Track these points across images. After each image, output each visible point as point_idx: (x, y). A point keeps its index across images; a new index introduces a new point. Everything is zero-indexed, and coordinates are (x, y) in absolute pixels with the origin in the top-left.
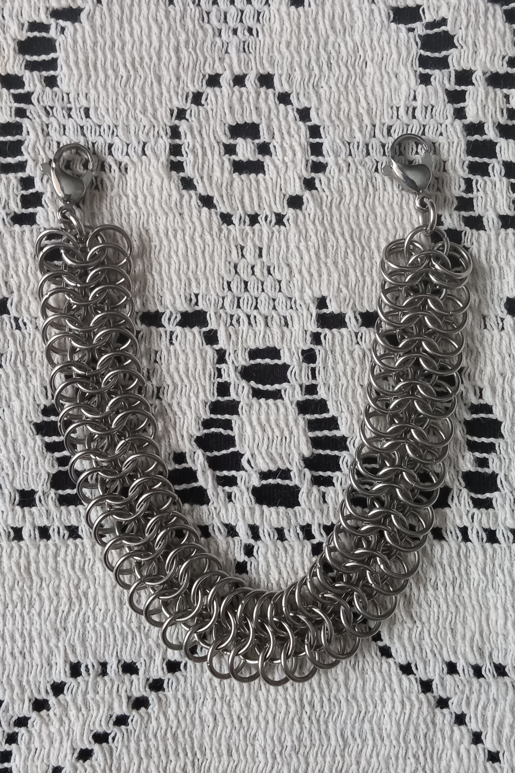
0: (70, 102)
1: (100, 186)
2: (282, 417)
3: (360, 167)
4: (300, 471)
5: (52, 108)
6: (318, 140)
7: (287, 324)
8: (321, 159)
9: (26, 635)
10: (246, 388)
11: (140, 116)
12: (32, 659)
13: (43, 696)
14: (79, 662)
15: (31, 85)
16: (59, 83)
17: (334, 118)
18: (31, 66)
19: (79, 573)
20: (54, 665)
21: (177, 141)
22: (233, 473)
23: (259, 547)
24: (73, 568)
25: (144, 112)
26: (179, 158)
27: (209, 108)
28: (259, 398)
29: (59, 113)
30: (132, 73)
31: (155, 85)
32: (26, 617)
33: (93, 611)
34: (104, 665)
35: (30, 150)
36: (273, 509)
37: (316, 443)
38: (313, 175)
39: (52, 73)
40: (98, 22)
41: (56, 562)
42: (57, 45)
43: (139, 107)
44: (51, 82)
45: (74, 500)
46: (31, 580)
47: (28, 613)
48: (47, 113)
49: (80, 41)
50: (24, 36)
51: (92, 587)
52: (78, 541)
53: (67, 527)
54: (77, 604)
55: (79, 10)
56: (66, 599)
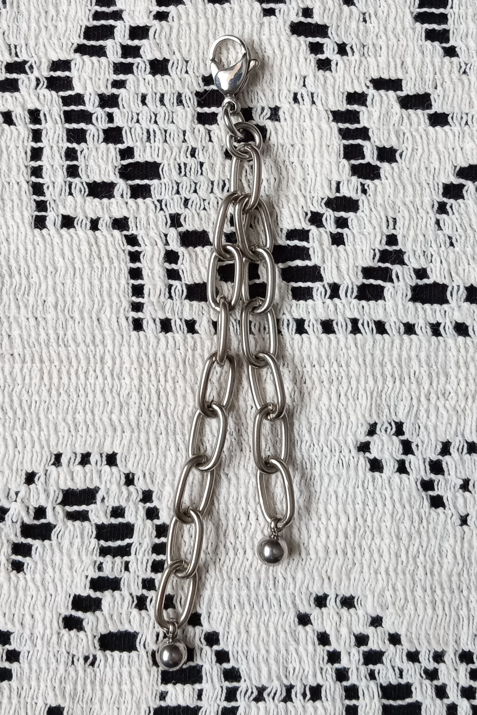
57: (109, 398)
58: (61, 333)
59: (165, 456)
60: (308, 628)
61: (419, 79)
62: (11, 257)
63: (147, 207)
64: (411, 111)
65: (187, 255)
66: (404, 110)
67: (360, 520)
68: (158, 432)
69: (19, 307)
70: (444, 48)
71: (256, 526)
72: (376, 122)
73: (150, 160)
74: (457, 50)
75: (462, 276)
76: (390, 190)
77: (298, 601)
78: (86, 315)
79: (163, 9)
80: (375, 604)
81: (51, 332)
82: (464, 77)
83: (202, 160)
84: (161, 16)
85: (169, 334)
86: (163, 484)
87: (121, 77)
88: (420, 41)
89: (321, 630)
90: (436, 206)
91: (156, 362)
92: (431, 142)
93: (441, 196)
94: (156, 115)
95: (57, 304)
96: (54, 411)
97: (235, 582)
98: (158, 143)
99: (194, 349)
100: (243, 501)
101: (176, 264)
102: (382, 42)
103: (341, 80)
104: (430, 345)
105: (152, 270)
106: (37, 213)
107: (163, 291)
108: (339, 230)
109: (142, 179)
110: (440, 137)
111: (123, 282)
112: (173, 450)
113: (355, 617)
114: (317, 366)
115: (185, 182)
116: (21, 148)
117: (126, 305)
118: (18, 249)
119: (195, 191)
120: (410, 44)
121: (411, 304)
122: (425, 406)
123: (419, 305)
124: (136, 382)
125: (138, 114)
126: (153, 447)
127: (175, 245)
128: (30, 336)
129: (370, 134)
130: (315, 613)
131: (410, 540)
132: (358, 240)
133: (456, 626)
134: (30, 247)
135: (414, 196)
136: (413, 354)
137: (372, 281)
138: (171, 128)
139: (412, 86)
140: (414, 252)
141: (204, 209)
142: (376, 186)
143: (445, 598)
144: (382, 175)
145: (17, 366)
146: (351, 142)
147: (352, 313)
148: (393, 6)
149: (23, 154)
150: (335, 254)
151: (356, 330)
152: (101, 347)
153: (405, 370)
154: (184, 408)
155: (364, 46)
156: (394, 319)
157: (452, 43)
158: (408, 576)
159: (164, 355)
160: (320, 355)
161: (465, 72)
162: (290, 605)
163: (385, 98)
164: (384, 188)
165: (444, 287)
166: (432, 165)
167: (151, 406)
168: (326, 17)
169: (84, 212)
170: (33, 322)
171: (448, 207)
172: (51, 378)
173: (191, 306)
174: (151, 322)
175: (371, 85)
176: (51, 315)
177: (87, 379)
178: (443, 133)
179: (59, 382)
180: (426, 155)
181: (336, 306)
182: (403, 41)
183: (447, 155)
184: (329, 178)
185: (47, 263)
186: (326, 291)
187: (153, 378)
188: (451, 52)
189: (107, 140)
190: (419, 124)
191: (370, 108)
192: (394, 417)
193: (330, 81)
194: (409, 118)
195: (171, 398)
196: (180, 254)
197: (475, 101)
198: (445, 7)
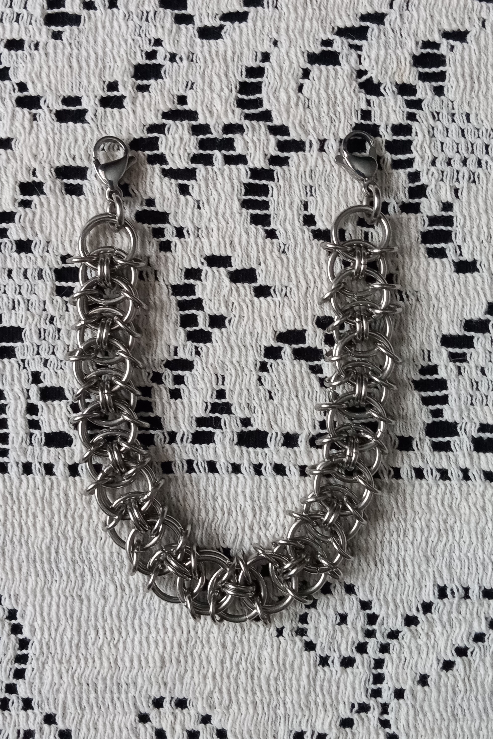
0: (453, 109)
1: (477, 180)
5: (438, 114)
9: (401, 560)
12: (406, 581)
13: (414, 612)
14: (445, 586)
15: (423, 93)
16: (446, 92)
18: (423, 77)
19: (448, 510)
20: (424, 587)
24: (443, 504)
29: (445, 118)
32: (401, 544)
33: (459, 544)
34: (467, 590)
35: (418, 149)
39: (440, 83)
40: (483, 42)
41: (428, 499)
42: (447, 60)
44: (439, 91)
45: (446, 447)
46: (406, 513)
47: (403, 541)
48: (434, 117)
49: (466, 57)
50: (418, 52)
51: (458, 522)
52: (447, 482)
53: (438, 470)
54: (445, 536)
55: (467, 32)
56: (435, 531)
59: (27, 581)
60: (148, 725)
61: (245, 256)
63: (12, 367)
64: (239, 285)
65: (45, 408)
66: (233, 284)
67: (192, 633)
68: (21, 561)
70: (266, 231)
71: (103, 640)
72: (208, 293)
73: (14, 325)
74: (277, 233)
75: (279, 424)
76: (220, 352)
77: (139, 704)
79: (27, 197)
80: (205, 705)
82: (283, 256)
83: (59, 327)
84: (26, 204)
85: (30, 476)
86: (26, 605)
88: (245, 225)
89: (158, 727)
90: (259, 365)
92: (256, 311)
93: (263, 357)
94: (20, 286)
97: (85, 686)
98: (21, 310)
99: (51, 489)
100: (93, 619)
101: (37, 415)
102: (213, 226)
103: (180, 258)
104: (254, 482)
105: (15, 420)
107: (24, 438)
108: (177, 386)
109: (8, 342)
110: (263, 306)
112: (33, 575)
113: (187, 717)
115: (44, 345)
119: (53, 353)
120: (237, 226)
121: (237, 447)
122: (249, 536)
123: (244, 448)
125: (5, 286)
126: (16, 572)
127: (35, 399)
129: (204, 304)
130: (153, 713)
131: (234, 649)
132: (193, 395)
133: (274, 723)
135: (240, 357)
136: (240, 490)
137: (204, 429)
138: (33, 298)
139: (239, 263)
140: (240, 404)
141: (61, 368)
142: (208, 349)
143: (264, 699)
144: (213, 339)
146: (187, 312)
147: (188, 455)
148: (222, 195)
150: (173, 406)
151: (191, 469)
153: (233, 504)
154: (43, 539)
155: (198, 229)
156: (222, 460)
157: (272, 226)
158: (232, 680)
159: (26, 494)
161: (284, 252)
162: (132, 707)
163: (216, 273)
164: (215, 350)
165: (266, 434)
166: (256, 331)
167: (14, 538)
168: (165, 205)
171: (268, 366)
173: (49, 451)
174: (14, 466)
175: (205, 263)
178: (266, 303)
180: (251, 322)
181: (173, 449)
182: (231, 224)
183: (268, 322)
184: (168, 343)
186: (165, 438)
187: (16, 514)
188: (271, 234)
190: (246, 295)
191: (204, 282)
192: (222, 544)
193: (171, 259)
194: (237, 290)
195: (32, 531)
196: (39, 407)
197: (293, 276)
198: (267, 196)
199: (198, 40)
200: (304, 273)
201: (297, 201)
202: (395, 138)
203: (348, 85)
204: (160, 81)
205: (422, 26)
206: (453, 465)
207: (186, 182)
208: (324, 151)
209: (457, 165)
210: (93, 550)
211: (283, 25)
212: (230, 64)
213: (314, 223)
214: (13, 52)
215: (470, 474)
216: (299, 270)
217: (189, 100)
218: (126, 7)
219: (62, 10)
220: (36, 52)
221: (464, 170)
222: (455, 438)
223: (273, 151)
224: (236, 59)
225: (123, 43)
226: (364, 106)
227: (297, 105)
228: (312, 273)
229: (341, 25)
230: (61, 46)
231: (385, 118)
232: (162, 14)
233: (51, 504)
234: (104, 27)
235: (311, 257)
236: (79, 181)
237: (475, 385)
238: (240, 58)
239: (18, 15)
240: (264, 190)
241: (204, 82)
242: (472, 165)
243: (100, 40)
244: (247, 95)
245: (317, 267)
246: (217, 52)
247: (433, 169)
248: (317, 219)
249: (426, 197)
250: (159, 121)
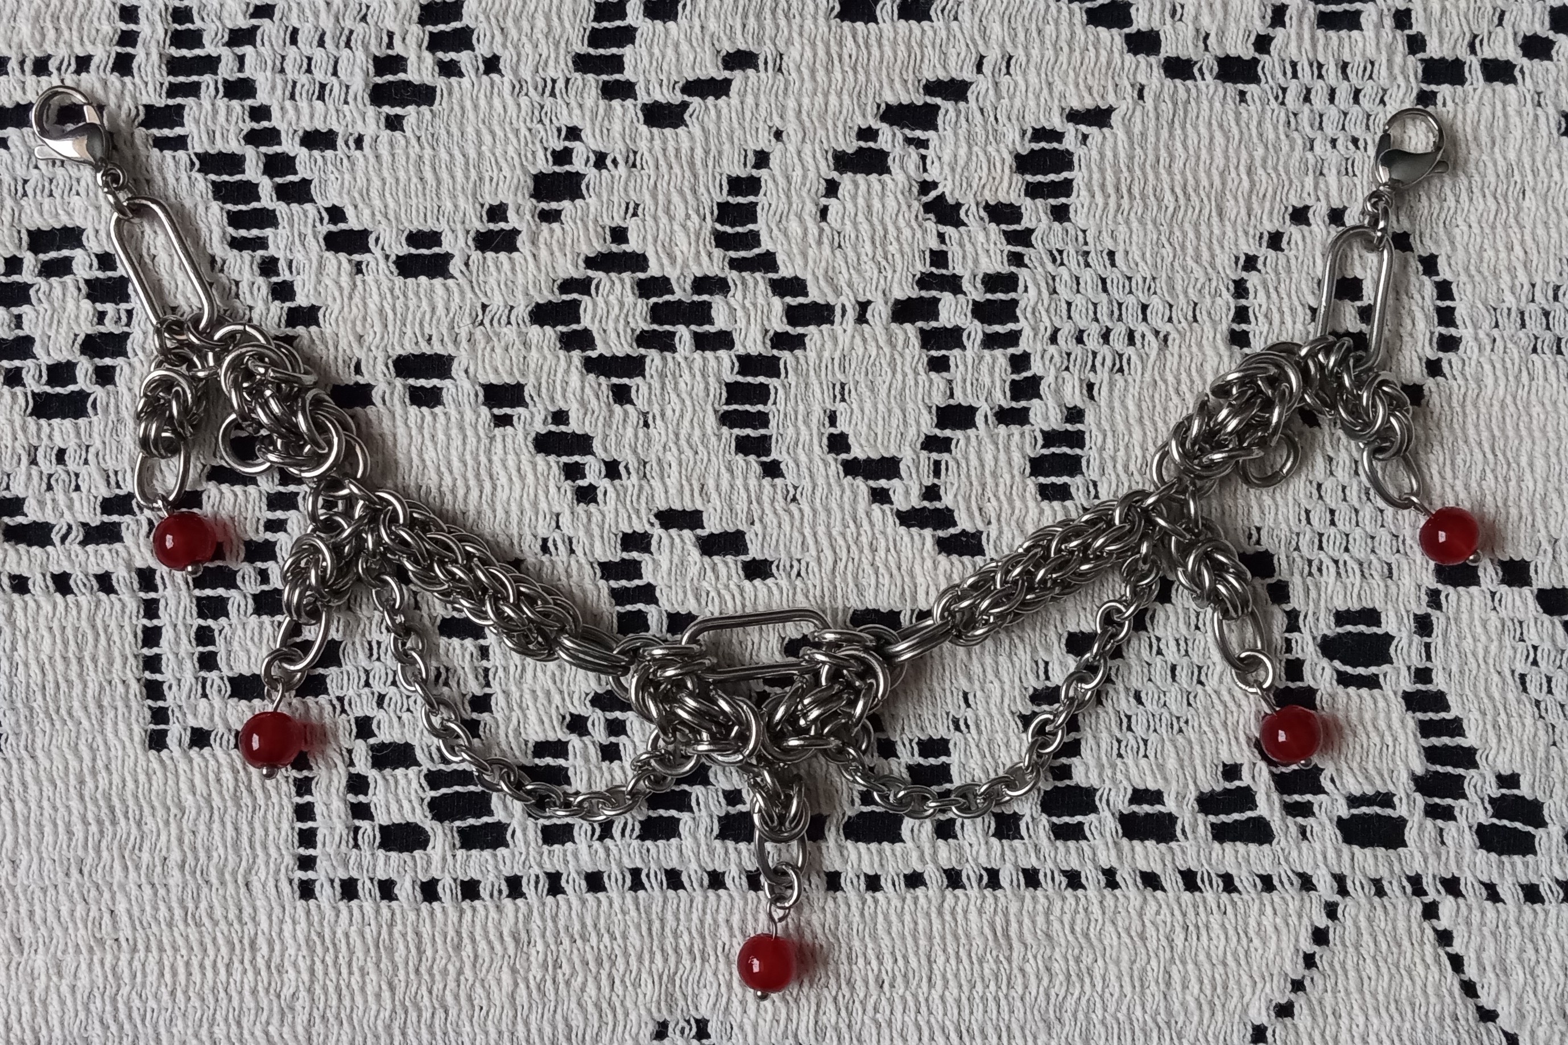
0: (1086, 243)
1: (1126, 367)
2: (1382, 715)
3: (1510, 345)
4: (1408, 796)
5: (1061, 252)
6: (1448, 303)
7: (1390, 576)
8: (1453, 331)
9: (1003, 1030)
10: (1328, 671)
11: (1190, 262)
15: (1034, 219)
16: (1072, 215)
17: (1473, 272)
18: (1033, 191)
19: (1082, 940)
21: (1243, 302)
22: (1309, 797)
23: (1347, 908)
24: (1073, 932)
25: (1197, 259)
26: (1244, 327)
27: (1292, 254)
28: (1346, 686)
29: (1072, 260)
30: (1182, 201)
31: (1215, 219)
32: (1003, 1002)
33: (1102, 997)
35: (1028, 315)
36: (1368, 851)
37: (1432, 754)
38: (1441, 354)
39: (1063, 200)
40: (1137, 129)
41: (1048, 922)
42: (1075, 160)
43: (1190, 251)
44: (1060, 214)
45: (1076, 833)
46: (1011, 948)
47: (1006, 996)
48: (1054, 260)
49: (1109, 154)
50: (1025, 148)
51: (1100, 962)
52: (1080, 892)
53: (1064, 873)
54: (1078, 985)
55: (1110, 110)
56: (1061, 977)
57: (265, 1004)
58: (191, 906)
61: (726, 510)
62: (113, 793)
63: (321, 710)
64: (716, 559)
65: (380, 782)
66: (706, 559)
69: (126, 868)
70: (763, 464)
72: (665, 576)
74: (783, 466)
78: (228, 877)
81: (175, 905)
82: (793, 507)
85: (354, 903)
87: (279, 514)
88: (727, 455)
91: (334, 945)
92: (747, 603)
95: (184, 862)
96: (180, 1023)
99: (392, 925)
101: (366, 795)
102: (671, 457)
103: (613, 515)
104: (746, 903)
105: (328, 807)
106: (152, 726)
107: (344, 836)
108: (613, 739)
110: (760, 595)
111: (285, 826)
114: (579, 942)
115: (378, 671)
116: (128, 628)
117: (289, 860)
118: (124, 781)
119: (394, 685)
120: (713, 458)
121: (718, 843)
123: (730, 844)
124: (305, 976)
127: (363, 766)
128: (143, 911)
129: (658, 594)
134: (142, 778)
136: (721, 918)
137: (662, 812)
139: (717, 522)
141: (408, 710)
145: (124, 957)
146: (629, 607)
147: (633, 861)
148: (688, 403)
149: (131, 637)
150: (606, 774)
151: (637, 885)
152: (250, 925)
153: (709, 941)
154: (379, 1012)
155: (645, 463)
156: (694, 866)
157: (774, 455)
159: (347, 936)
160: (583, 925)
161: (794, 500)
163: (677, 540)
166: (748, 638)
167: (328, 1012)
168: (587, 424)
169: (226, 721)
170: (147, 890)
172: (174, 974)
173: (388, 858)
174: (327, 885)
175: (657, 522)
176: (175, 878)
177: (229, 974)
178: (765, 591)
179: (188, 981)
181: (607, 850)
182: (703, 455)
185: (169, 803)
186: (593, 831)
187: (331, 970)
188: (772, 470)
189: (258, 611)
190: (729, 577)
191: (656, 556)
192: (693, 1012)
193: (596, 517)
194: (714, 569)
195: (359, 999)
196: (371, 780)
197: (810, 541)
198: (765, 403)
199: (644, 129)
200: (830, 536)
201: (817, 413)
202: (989, 296)
203: (904, 207)
204: (578, 202)
205: (1032, 103)
206: (1090, 865)
207: (625, 381)
208: (867, 322)
209: (1093, 342)
210: (468, 1028)
211: (791, 104)
212: (701, 172)
213: (847, 449)
214: (316, 153)
215: (1118, 878)
216: (821, 530)
217: (632, 236)
218: (515, 71)
219: (402, 76)
220: (358, 153)
221: (1105, 351)
222: (1092, 817)
223: (779, 324)
224: (710, 164)
225: (511, 136)
226: (934, 244)
227: (820, 243)
228: (843, 535)
229: (892, 100)
230: (403, 142)
231: (970, 263)
232: (580, 82)
233: (391, 951)
234: (476, 107)
235: (842, 509)
236: (435, 382)
237: (1127, 722)
238: (717, 162)
239: (323, 86)
240: (762, 394)
241: (657, 204)
242: (1118, 341)
243: (470, 130)
244: (732, 226)
245: (852, 525)
246: (677, 151)
247: (1052, 349)
248: (851, 440)
249: (1040, 397)
250: (580, 272)
